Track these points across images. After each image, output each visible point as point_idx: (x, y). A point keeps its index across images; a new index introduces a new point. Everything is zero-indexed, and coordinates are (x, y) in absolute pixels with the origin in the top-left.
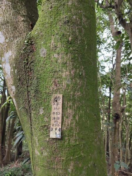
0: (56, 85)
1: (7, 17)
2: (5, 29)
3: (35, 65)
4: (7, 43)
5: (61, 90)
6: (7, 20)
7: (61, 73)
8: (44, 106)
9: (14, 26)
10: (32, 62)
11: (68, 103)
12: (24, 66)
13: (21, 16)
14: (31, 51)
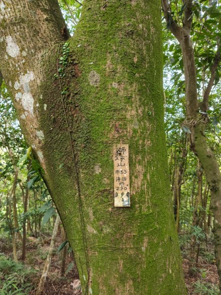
0: (118, 131)
1: (20, 11)
2: (18, 33)
3: (82, 98)
4: (24, 57)
5: (125, 138)
6: (20, 16)
7: (124, 112)
8: (101, 163)
9: (34, 29)
10: (77, 94)
11: (136, 157)
12: (63, 100)
13: (42, 11)
14: (74, 76)
